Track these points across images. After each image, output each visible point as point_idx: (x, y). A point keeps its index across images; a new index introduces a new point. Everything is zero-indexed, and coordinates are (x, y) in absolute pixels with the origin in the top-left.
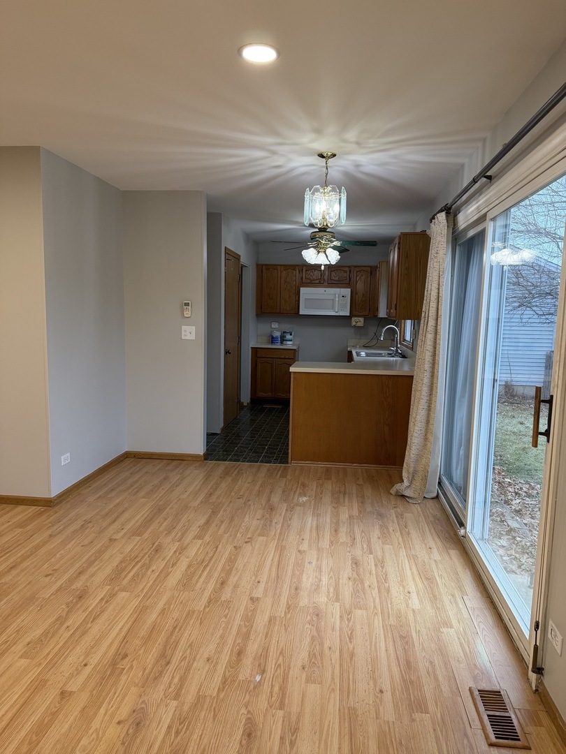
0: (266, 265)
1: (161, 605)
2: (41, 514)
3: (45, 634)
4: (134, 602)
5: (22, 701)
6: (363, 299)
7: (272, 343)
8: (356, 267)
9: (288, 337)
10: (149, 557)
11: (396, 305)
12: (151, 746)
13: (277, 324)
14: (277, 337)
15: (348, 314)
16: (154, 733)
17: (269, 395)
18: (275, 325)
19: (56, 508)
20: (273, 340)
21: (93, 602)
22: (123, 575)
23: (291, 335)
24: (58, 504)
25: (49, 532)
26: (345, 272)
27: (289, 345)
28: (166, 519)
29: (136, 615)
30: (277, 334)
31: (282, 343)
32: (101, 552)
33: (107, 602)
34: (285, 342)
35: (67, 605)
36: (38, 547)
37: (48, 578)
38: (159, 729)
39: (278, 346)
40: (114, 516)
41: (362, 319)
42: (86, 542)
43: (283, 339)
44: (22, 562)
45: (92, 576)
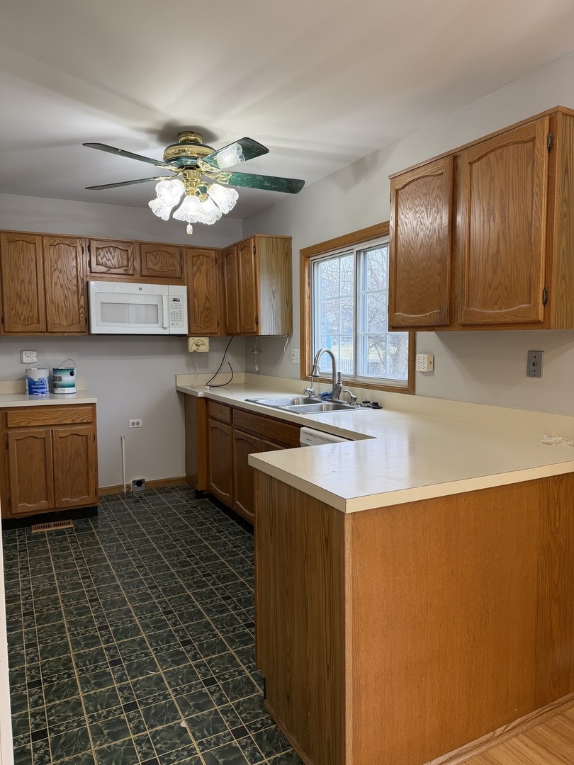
0: (8, 232)
6: (207, 305)
7: (31, 393)
8: (189, 248)
9: (67, 378)
11: (546, 292)
13: (35, 354)
14: (42, 382)
15: (185, 331)
17: (43, 505)
18: (30, 357)
20: (32, 388)
23: (72, 374)
26: (173, 256)
27: (68, 396)
30: (41, 375)
31: (52, 391)
34: (59, 390)
39: (43, 400)
41: (206, 340)
43: (54, 384)
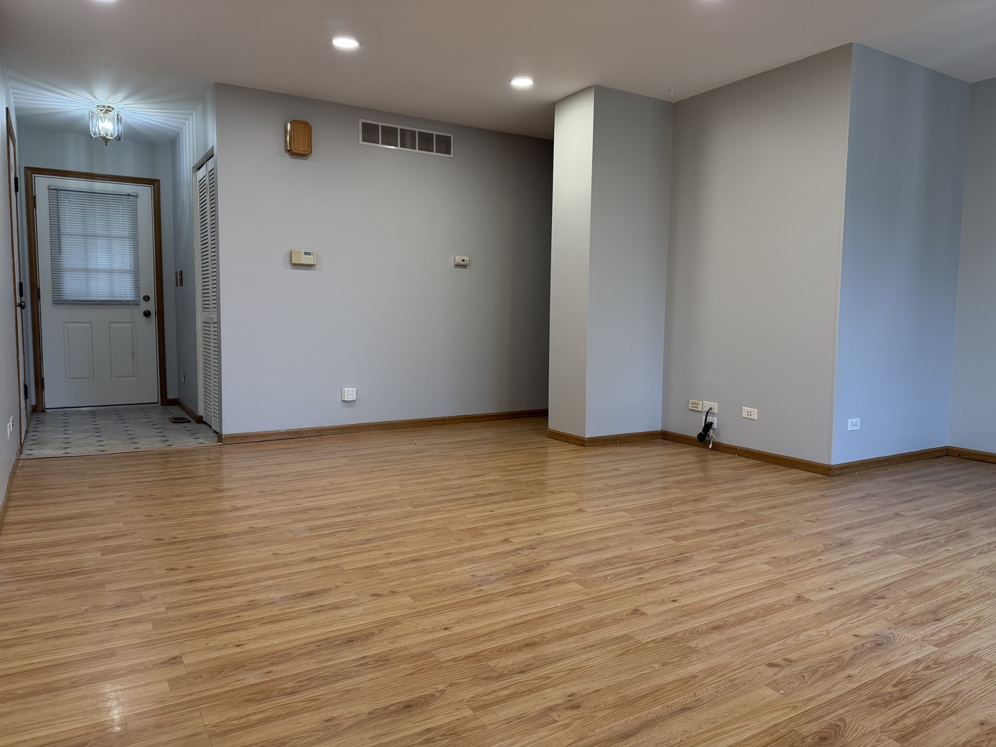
1: (948, 577)
2: (817, 479)
3: (795, 557)
4: (909, 565)
5: (757, 588)
10: (946, 538)
12: (888, 664)
16: (897, 657)
19: (835, 478)
21: (855, 552)
22: (903, 543)
24: (838, 475)
25: (822, 493)
28: (986, 515)
29: (908, 575)
32: (879, 520)
33: (874, 556)
35: (825, 546)
36: (805, 500)
37: (809, 523)
38: (903, 657)
40: (908, 498)
42: (864, 509)
44: (783, 506)
45: (864, 533)
